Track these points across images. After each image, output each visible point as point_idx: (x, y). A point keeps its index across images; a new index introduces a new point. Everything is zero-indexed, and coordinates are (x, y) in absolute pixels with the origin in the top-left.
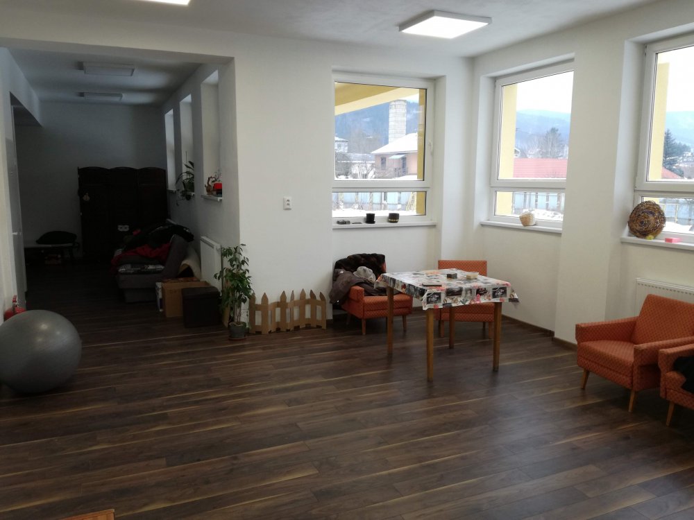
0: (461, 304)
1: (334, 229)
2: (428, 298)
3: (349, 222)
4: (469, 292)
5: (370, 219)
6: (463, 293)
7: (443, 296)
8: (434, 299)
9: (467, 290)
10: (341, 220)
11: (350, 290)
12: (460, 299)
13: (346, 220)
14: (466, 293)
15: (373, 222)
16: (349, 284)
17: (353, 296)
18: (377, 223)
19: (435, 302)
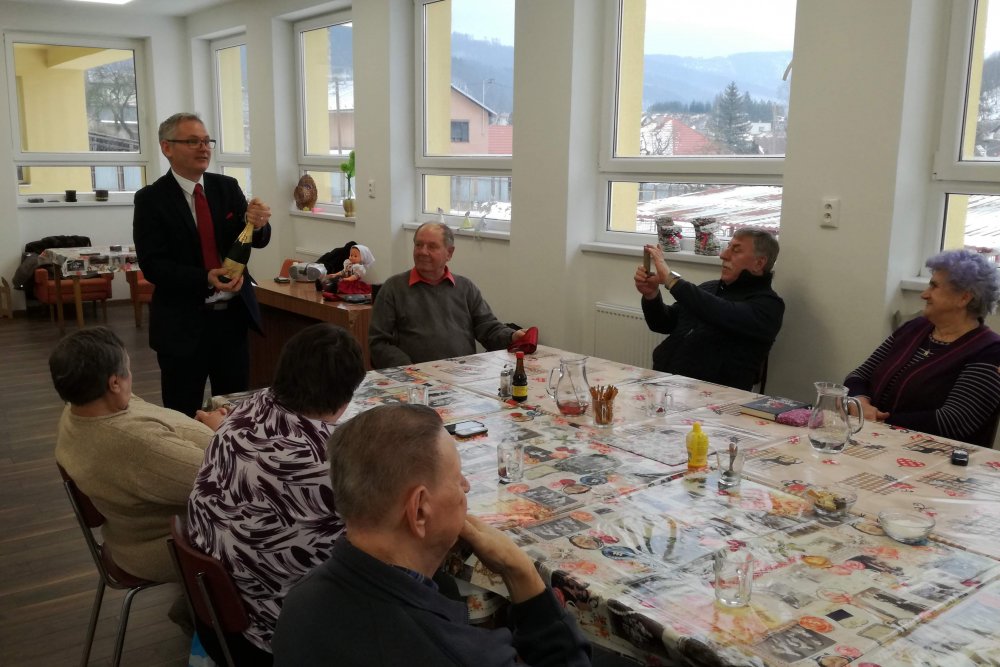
0: (108, 272)
1: (20, 208)
2: (69, 266)
3: (42, 201)
4: (117, 260)
5: (71, 196)
6: (110, 261)
7: (86, 264)
8: (76, 266)
9: (114, 259)
10: (34, 197)
11: (34, 274)
12: (106, 267)
13: (38, 197)
14: (114, 262)
15: (75, 200)
16: (34, 266)
17: (37, 280)
18: (80, 201)
19: (78, 269)
